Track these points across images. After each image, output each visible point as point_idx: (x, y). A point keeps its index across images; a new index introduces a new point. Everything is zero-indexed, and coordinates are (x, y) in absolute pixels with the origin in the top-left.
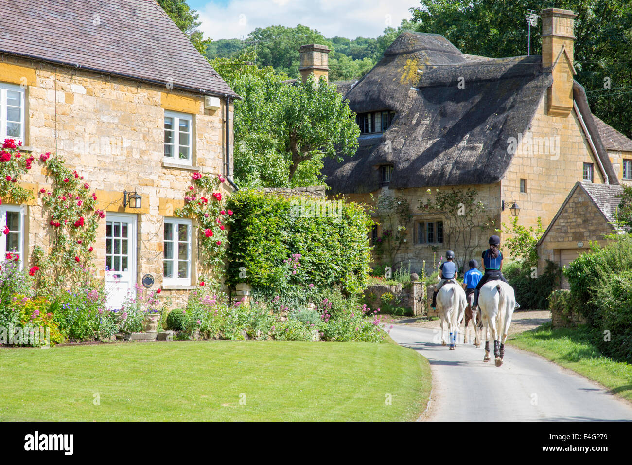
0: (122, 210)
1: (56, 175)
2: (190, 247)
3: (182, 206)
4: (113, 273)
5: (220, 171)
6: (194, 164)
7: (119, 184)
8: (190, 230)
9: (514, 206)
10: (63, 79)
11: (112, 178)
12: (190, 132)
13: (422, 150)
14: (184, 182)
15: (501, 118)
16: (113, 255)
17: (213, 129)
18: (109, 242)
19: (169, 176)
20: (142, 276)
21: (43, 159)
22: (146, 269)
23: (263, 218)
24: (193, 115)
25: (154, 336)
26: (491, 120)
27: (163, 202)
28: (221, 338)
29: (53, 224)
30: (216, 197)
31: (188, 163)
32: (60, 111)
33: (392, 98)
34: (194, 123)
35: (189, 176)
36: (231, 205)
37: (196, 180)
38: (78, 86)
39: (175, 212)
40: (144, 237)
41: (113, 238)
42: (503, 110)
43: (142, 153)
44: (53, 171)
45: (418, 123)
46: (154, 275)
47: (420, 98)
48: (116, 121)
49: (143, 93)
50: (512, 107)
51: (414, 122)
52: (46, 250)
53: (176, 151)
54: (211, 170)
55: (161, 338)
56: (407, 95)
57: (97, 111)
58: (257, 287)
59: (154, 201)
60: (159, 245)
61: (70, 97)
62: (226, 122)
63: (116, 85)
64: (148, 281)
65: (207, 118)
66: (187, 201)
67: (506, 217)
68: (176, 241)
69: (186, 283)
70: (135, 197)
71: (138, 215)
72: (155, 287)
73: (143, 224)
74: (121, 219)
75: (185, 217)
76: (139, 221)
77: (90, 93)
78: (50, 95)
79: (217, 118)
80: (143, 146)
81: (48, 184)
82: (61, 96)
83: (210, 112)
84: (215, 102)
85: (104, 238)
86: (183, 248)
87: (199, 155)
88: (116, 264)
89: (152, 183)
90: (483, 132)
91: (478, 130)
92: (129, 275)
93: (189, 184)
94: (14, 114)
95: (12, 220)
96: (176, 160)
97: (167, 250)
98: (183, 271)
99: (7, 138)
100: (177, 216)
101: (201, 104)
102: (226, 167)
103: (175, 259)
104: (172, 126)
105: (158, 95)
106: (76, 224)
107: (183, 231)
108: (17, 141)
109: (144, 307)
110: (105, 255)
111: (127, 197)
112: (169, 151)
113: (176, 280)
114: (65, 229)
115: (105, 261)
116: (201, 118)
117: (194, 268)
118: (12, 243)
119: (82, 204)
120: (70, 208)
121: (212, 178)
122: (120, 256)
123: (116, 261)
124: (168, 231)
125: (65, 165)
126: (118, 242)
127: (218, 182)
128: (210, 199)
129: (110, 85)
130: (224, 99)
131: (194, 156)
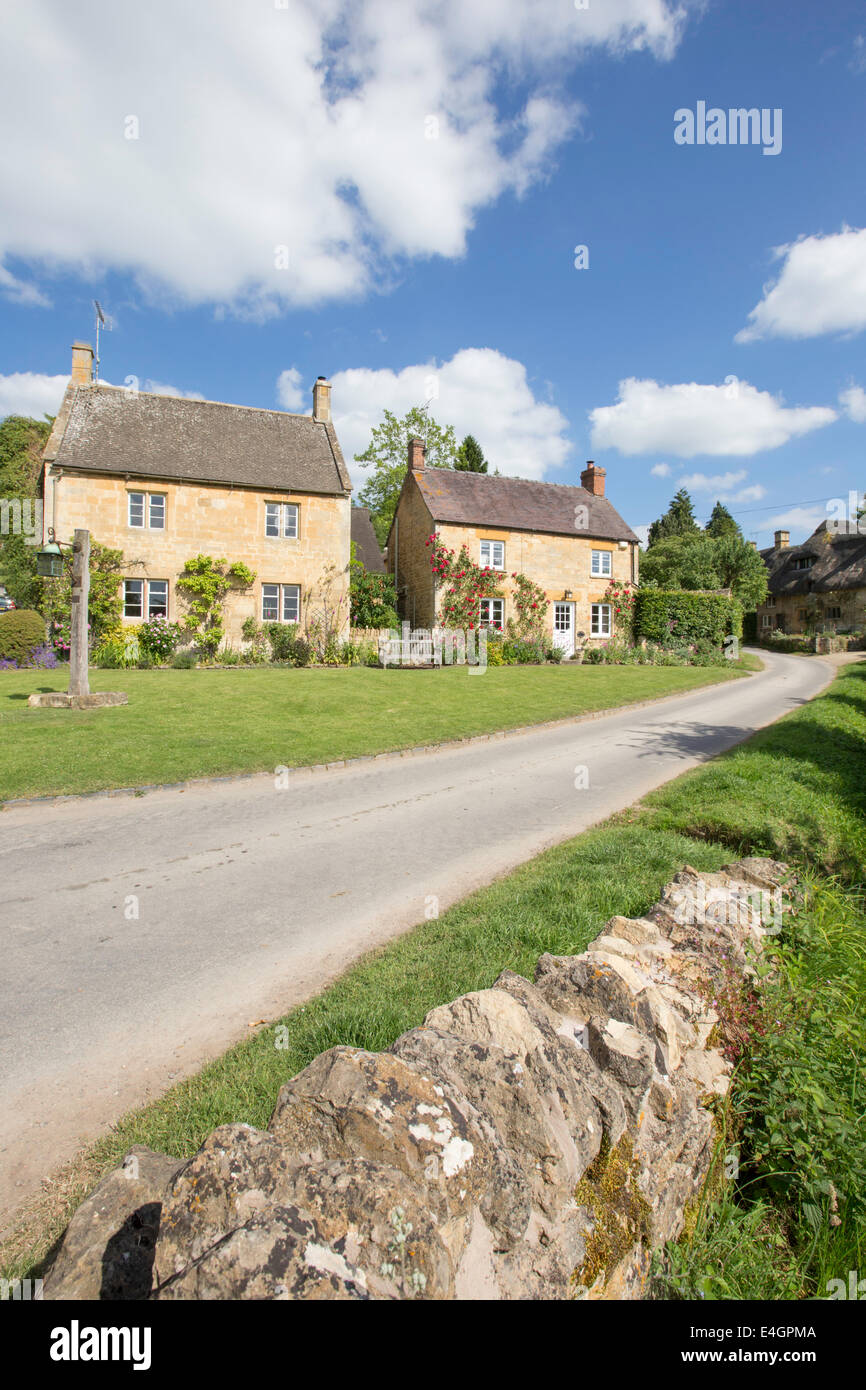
0: (564, 599)
1: (521, 583)
2: (610, 618)
3: (603, 597)
4: (560, 630)
5: (629, 580)
6: (611, 576)
7: (562, 587)
8: (610, 609)
10: (526, 537)
11: (558, 584)
12: (610, 561)
14: (606, 585)
16: (560, 622)
17: (624, 558)
18: (557, 616)
19: (594, 582)
20: (578, 632)
21: (513, 576)
22: (579, 629)
24: (611, 552)
25: (581, 662)
27: (590, 596)
28: (621, 663)
29: (519, 607)
30: (626, 593)
31: (609, 576)
32: (525, 552)
34: (612, 556)
35: (609, 582)
36: (635, 596)
37: (612, 584)
38: (536, 539)
39: (599, 600)
40: (580, 613)
41: (560, 613)
43: (578, 571)
44: (520, 580)
46: (586, 632)
48: (560, 556)
49: (578, 542)
52: (516, 619)
53: (601, 570)
54: (623, 579)
55: (584, 662)
57: (548, 551)
58: (650, 638)
59: (584, 594)
60: (589, 617)
61: (530, 545)
62: (632, 554)
64: (581, 634)
65: (621, 552)
66: (606, 594)
68: (600, 615)
69: (607, 635)
71: (575, 602)
72: (585, 637)
73: (579, 607)
74: (565, 605)
75: (606, 602)
76: (575, 605)
77: (543, 543)
78: (518, 545)
79: (627, 553)
80: (577, 568)
81: (517, 588)
82: (526, 545)
83: (623, 549)
84: (624, 544)
85: (555, 613)
86: (606, 620)
87: (615, 572)
88: (562, 626)
89: (583, 586)
92: (570, 633)
93: (608, 586)
94: (497, 554)
95: (497, 605)
96: (600, 574)
97: (595, 619)
98: (606, 629)
99: (491, 566)
100: (600, 602)
101: (615, 546)
102: (633, 576)
103: (600, 624)
104: (598, 557)
105: (588, 542)
106: (534, 607)
107: (606, 610)
108: (498, 568)
109: (579, 647)
110: (554, 622)
111: (567, 593)
112: (596, 570)
113: (601, 634)
114: (528, 610)
115: (554, 625)
116: (616, 552)
117: (613, 628)
118: (498, 616)
119: (537, 597)
120: (530, 599)
121: (623, 583)
122: (565, 622)
123: (563, 624)
124: (595, 610)
125: (527, 578)
126: (563, 616)
127: (627, 585)
128: (621, 593)
129: (556, 538)
130: (631, 543)
131: (612, 572)
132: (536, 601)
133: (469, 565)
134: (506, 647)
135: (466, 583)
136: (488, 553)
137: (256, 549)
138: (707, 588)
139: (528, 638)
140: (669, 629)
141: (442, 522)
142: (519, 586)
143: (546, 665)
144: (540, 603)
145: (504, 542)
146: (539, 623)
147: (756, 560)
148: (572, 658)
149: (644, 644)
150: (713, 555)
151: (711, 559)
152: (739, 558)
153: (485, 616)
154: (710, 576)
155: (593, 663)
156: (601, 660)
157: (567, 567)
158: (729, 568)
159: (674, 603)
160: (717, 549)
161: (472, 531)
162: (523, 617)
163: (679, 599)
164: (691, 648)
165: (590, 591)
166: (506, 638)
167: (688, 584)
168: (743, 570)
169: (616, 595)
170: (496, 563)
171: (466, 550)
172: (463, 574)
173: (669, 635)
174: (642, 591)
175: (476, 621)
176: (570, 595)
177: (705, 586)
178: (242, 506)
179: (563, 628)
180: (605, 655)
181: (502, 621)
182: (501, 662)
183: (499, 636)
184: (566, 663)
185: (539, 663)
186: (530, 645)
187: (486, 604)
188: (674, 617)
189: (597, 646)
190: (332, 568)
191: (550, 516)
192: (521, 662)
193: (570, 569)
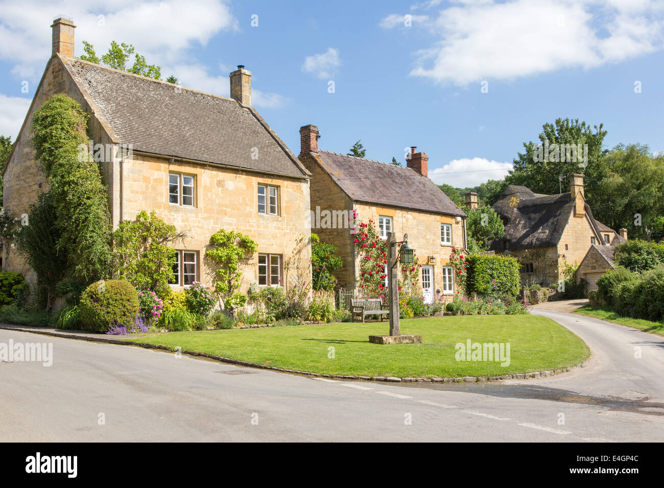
0: (427, 264)
2: (452, 278)
3: (449, 261)
4: (425, 289)
5: (462, 247)
6: (452, 244)
7: (426, 254)
8: (452, 271)
9: (564, 256)
10: (405, 213)
11: (423, 251)
12: (450, 232)
13: (522, 234)
14: (449, 252)
15: (556, 219)
16: (425, 282)
17: (459, 229)
18: (423, 277)
19: (444, 249)
20: (436, 290)
22: (437, 288)
23: (480, 265)
24: (451, 225)
25: (443, 314)
26: (551, 220)
27: (442, 260)
28: (468, 314)
29: (403, 270)
30: (461, 257)
31: (450, 244)
32: (404, 226)
33: (507, 213)
34: (451, 228)
35: (451, 249)
36: (467, 260)
37: (454, 250)
39: (447, 264)
40: (436, 274)
41: (424, 275)
42: (556, 216)
43: (433, 240)
45: (519, 223)
46: (440, 289)
47: (519, 213)
48: (424, 228)
49: (433, 217)
50: (560, 215)
51: (517, 222)
53: (445, 239)
54: (459, 246)
55: (445, 315)
56: (513, 212)
57: (417, 225)
58: (479, 293)
59: (439, 260)
60: (441, 277)
61: (407, 220)
62: (463, 227)
63: (423, 214)
64: (438, 292)
65: (456, 225)
66: (451, 259)
67: (560, 260)
68: (447, 275)
69: (451, 292)
70: (433, 258)
71: (433, 265)
72: (441, 294)
73: (435, 269)
74: (427, 267)
75: (450, 265)
76: (434, 268)
77: (414, 218)
78: (400, 220)
79: (460, 225)
80: (433, 238)
82: (404, 220)
83: (457, 223)
84: (459, 219)
85: (421, 275)
86: (450, 278)
87: (454, 240)
88: (426, 285)
89: (438, 253)
90: (548, 226)
91: (545, 224)
92: (431, 290)
93: (451, 252)
94: (388, 228)
96: (446, 243)
97: (444, 279)
98: (450, 287)
101: (454, 220)
102: (464, 244)
103: (447, 282)
104: (443, 229)
105: (438, 217)
106: (412, 271)
107: (450, 271)
109: (437, 303)
110: (422, 282)
111: (429, 259)
112: (443, 239)
113: (448, 291)
114: (409, 273)
115: (422, 284)
116: (454, 225)
117: (454, 286)
119: (414, 262)
121: (459, 249)
122: (427, 282)
124: (444, 270)
126: (427, 277)
127: (461, 251)
128: (459, 257)
129: (421, 215)
130: (463, 218)
131: (452, 241)
132: (413, 265)
133: (373, 237)
135: (373, 251)
136: (383, 227)
137: (254, 224)
141: (357, 202)
144: (414, 267)
145: (392, 217)
146: (415, 283)
148: (434, 312)
155: (451, 314)
156: (455, 312)
157: (428, 237)
161: (373, 209)
162: (405, 278)
165: (442, 257)
169: (456, 259)
171: (372, 225)
172: (371, 244)
174: (470, 256)
176: (431, 261)
178: (244, 187)
179: (426, 287)
180: (457, 307)
189: (450, 301)
190: (301, 240)
193: (429, 239)
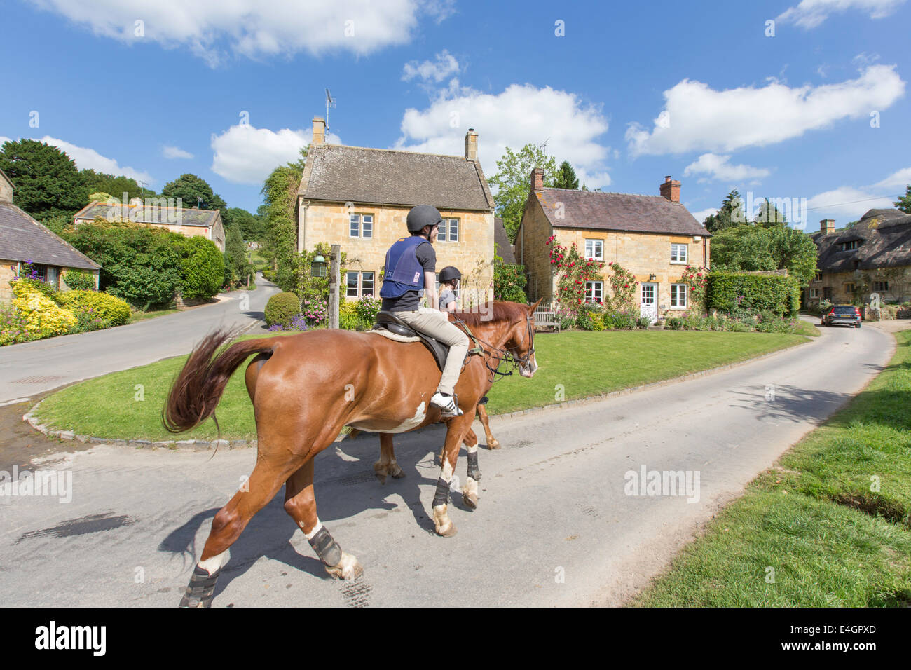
0: (649, 281)
1: (616, 269)
2: (686, 294)
3: (680, 278)
4: (646, 304)
5: (702, 265)
6: (687, 263)
7: (648, 272)
8: (685, 288)
10: (620, 236)
12: (686, 251)
14: (683, 269)
16: (646, 298)
17: (698, 249)
18: (644, 294)
19: (673, 268)
21: (610, 264)
22: (661, 303)
23: (723, 283)
24: (687, 244)
25: (663, 328)
27: (669, 279)
28: (696, 329)
29: (615, 287)
30: (699, 275)
31: (685, 262)
32: (618, 247)
34: (688, 247)
35: (685, 267)
36: (707, 278)
37: (688, 269)
38: (628, 238)
40: (661, 291)
41: (646, 291)
43: (659, 260)
44: (615, 267)
46: (666, 305)
48: (646, 249)
49: (660, 238)
52: (612, 296)
53: (678, 258)
54: (697, 265)
55: (666, 328)
57: (636, 246)
58: (720, 309)
59: (665, 278)
60: (669, 294)
61: (623, 242)
62: (705, 246)
64: (663, 307)
65: (695, 245)
66: (683, 277)
68: (678, 292)
69: (684, 308)
70: (653, 276)
71: (658, 283)
72: (666, 309)
73: (661, 286)
74: (649, 285)
75: (683, 283)
76: (658, 285)
77: (633, 240)
78: (614, 242)
79: (700, 245)
80: (660, 257)
81: (613, 273)
82: (619, 242)
83: (697, 242)
84: (698, 238)
85: (642, 291)
86: (682, 296)
87: (691, 259)
89: (664, 271)
92: (653, 306)
94: (598, 249)
95: (598, 286)
96: (678, 261)
97: (674, 296)
98: (682, 303)
99: (594, 258)
100: (677, 282)
101: (691, 240)
102: (705, 263)
103: (678, 299)
104: (676, 249)
105: (668, 238)
106: (626, 287)
107: (682, 288)
108: (599, 259)
109: (661, 316)
110: (641, 298)
111: (651, 276)
112: (674, 258)
113: (678, 307)
114: (621, 289)
115: (641, 300)
116: (691, 244)
117: (689, 302)
118: (598, 293)
119: (628, 280)
120: (623, 281)
121: (697, 268)
122: (650, 298)
123: (648, 300)
124: (674, 288)
125: (621, 266)
126: (648, 293)
127: (700, 269)
128: (695, 275)
129: (643, 236)
130: (703, 237)
131: (688, 259)
132: (628, 283)
133: (577, 258)
134: (605, 317)
135: (575, 270)
136: (591, 249)
138: (765, 269)
139: (622, 310)
140: (736, 303)
141: (558, 227)
142: (614, 272)
143: (636, 331)
144: (630, 284)
145: (604, 240)
146: (630, 298)
147: (809, 245)
148: (656, 324)
149: (715, 315)
150: (769, 242)
151: (767, 247)
152: (792, 244)
153: (589, 294)
154: (767, 259)
155: (673, 329)
156: (680, 327)
157: (651, 257)
158: (783, 252)
159: (741, 283)
160: (772, 238)
161: (579, 233)
162: (617, 294)
163: (745, 280)
164: (756, 318)
165: (670, 274)
166: (605, 310)
167: (747, 266)
168: (797, 254)
169: (691, 277)
170: (597, 255)
171: (575, 247)
172: (574, 264)
173: (736, 307)
174: (713, 274)
175: (582, 297)
176: (654, 278)
177: (762, 267)
179: (648, 302)
180: (684, 323)
181: (601, 297)
182: (603, 327)
183: (600, 308)
184: (651, 328)
185: (630, 329)
186: (624, 316)
187: (589, 286)
188: (741, 293)
189: (676, 316)
190: (482, 262)
191: (638, 219)
192: (617, 327)
193: (654, 258)
